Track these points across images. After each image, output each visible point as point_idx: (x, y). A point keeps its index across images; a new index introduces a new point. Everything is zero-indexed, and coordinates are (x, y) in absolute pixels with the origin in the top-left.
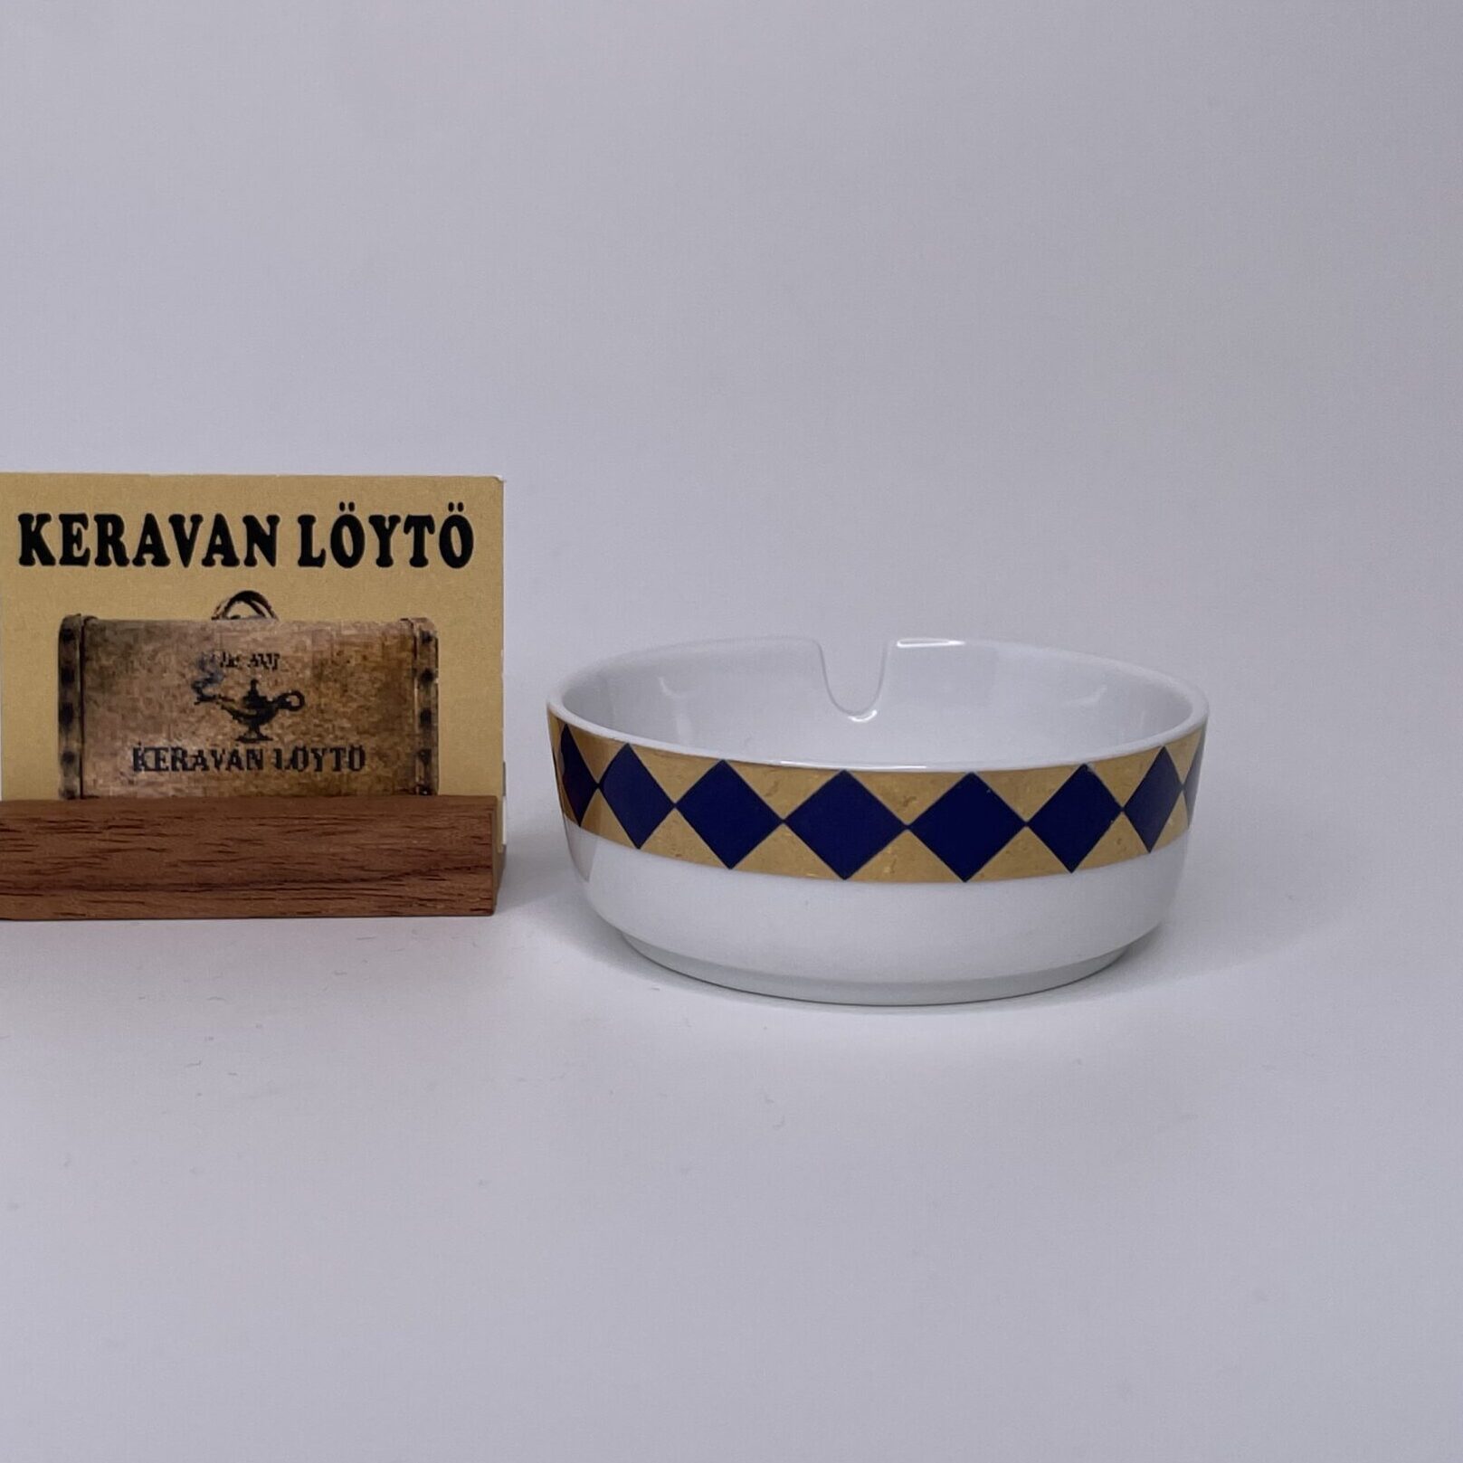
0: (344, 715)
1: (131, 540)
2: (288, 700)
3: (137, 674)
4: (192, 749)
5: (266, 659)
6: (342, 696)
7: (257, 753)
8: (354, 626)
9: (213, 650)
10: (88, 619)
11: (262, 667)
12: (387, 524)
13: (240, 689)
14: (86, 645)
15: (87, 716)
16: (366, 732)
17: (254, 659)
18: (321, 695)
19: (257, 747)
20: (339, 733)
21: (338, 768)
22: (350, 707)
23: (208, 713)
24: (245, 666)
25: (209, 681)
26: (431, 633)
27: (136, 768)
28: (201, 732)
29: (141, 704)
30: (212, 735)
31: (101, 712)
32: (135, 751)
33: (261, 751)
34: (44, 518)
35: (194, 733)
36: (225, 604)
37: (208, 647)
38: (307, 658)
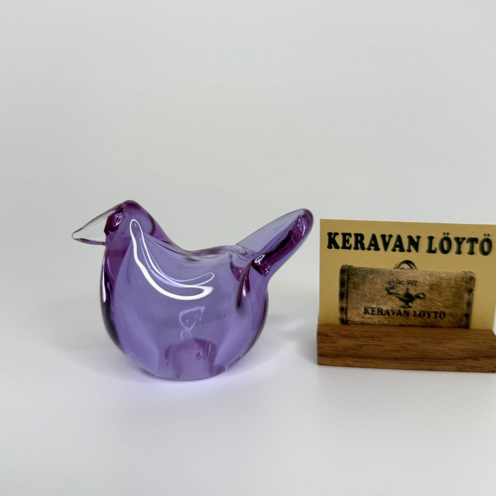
0: (439, 301)
1: (367, 242)
2: (419, 296)
3: (366, 284)
4: (385, 309)
5: (412, 282)
6: (439, 295)
8: (445, 273)
9: (393, 278)
10: (350, 266)
11: (411, 285)
13: (402, 291)
14: (349, 274)
15: (349, 296)
16: (447, 307)
17: (408, 282)
18: (431, 294)
19: (407, 310)
20: (437, 307)
21: (435, 318)
22: (441, 299)
23: (391, 298)
24: (405, 284)
25: (392, 288)
26: (473, 276)
27: (365, 313)
28: (388, 303)
29: (368, 294)
30: (392, 305)
31: (354, 295)
32: (365, 308)
33: (409, 311)
34: (336, 234)
35: (385, 304)
36: (399, 264)
38: (427, 283)
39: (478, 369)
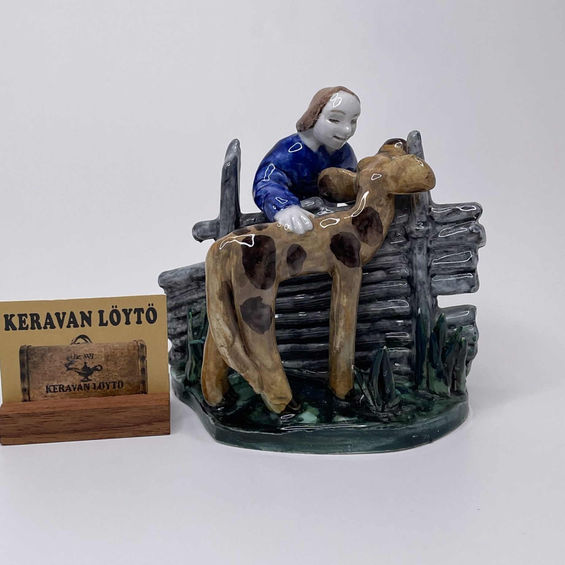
0: (116, 371)
1: (42, 321)
2: (97, 368)
3: (46, 363)
4: (66, 385)
5: (89, 356)
6: (115, 366)
7: (87, 385)
8: (119, 343)
9: (71, 354)
10: (29, 346)
11: (88, 358)
12: (128, 312)
13: (81, 365)
14: (29, 354)
15: (30, 377)
16: (124, 376)
17: (85, 356)
18: (108, 366)
19: (87, 383)
20: (114, 377)
21: (114, 388)
22: (118, 369)
23: (70, 374)
24: (82, 358)
25: (71, 363)
26: (144, 344)
27: (47, 392)
28: (68, 379)
29: (48, 372)
30: (72, 380)
31: (35, 375)
32: (47, 387)
33: (89, 384)
34: (12, 316)
35: (66, 380)
36: (75, 339)
37: (70, 353)
38: (103, 354)
39: (153, 433)
